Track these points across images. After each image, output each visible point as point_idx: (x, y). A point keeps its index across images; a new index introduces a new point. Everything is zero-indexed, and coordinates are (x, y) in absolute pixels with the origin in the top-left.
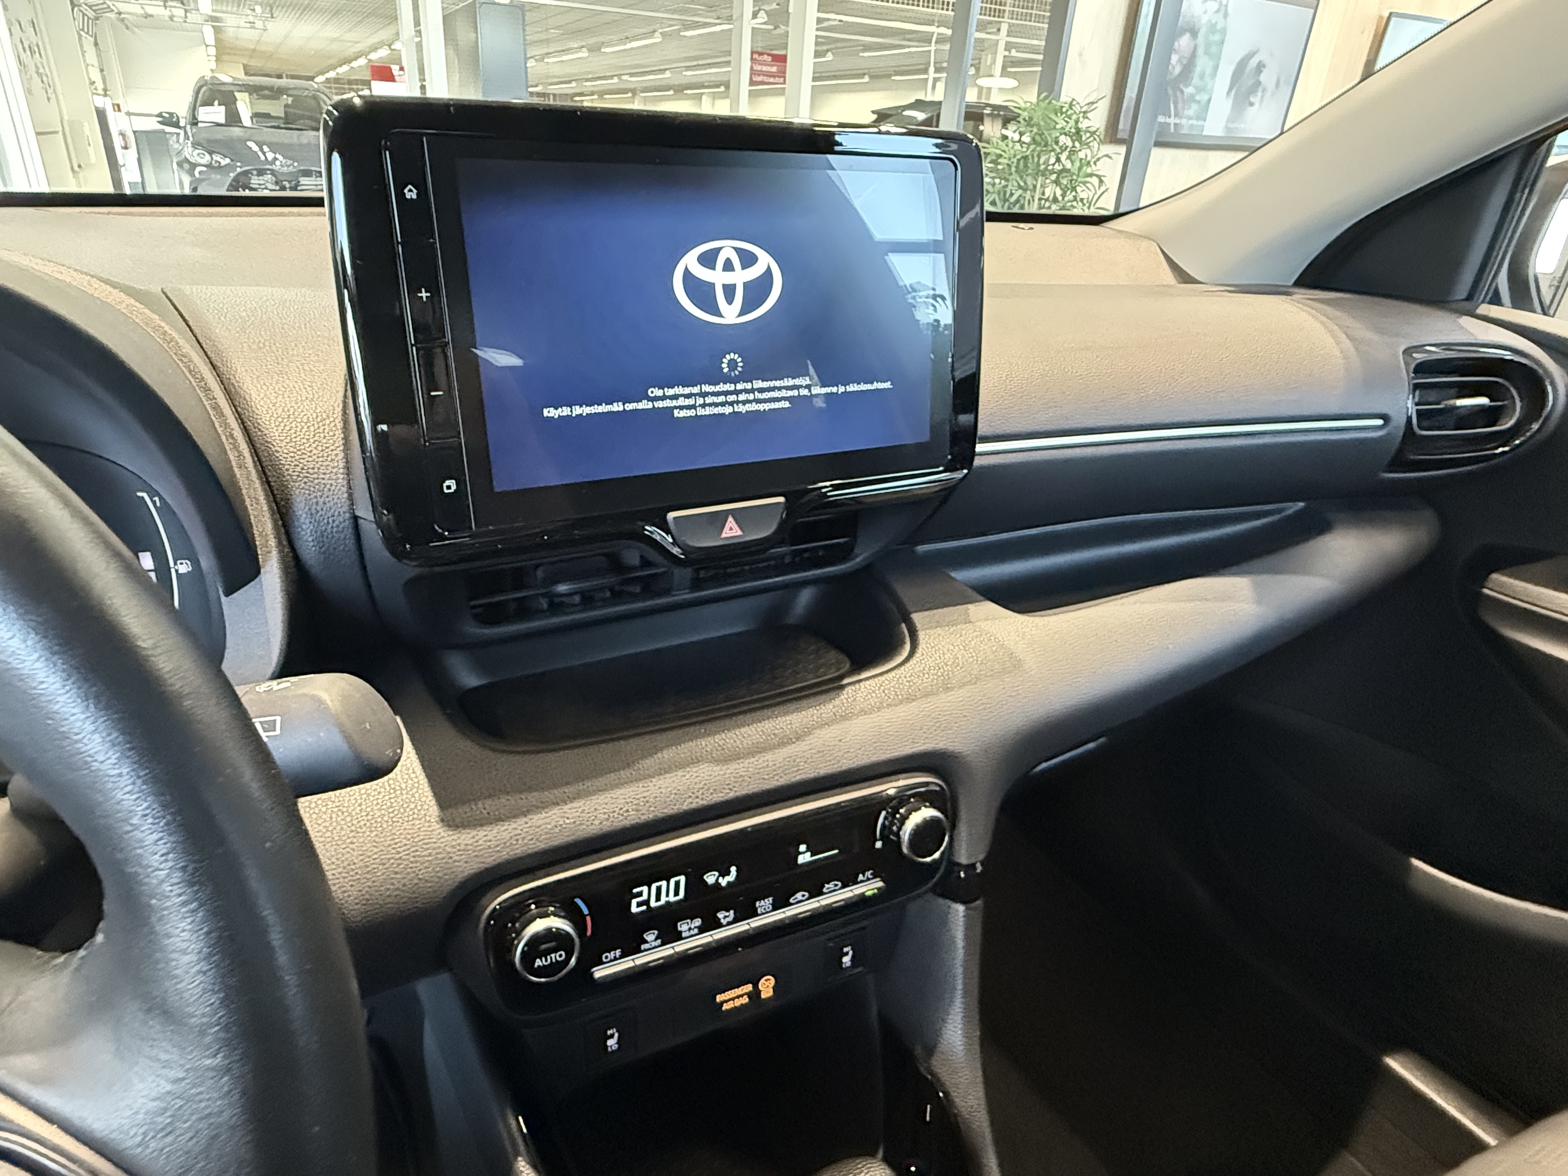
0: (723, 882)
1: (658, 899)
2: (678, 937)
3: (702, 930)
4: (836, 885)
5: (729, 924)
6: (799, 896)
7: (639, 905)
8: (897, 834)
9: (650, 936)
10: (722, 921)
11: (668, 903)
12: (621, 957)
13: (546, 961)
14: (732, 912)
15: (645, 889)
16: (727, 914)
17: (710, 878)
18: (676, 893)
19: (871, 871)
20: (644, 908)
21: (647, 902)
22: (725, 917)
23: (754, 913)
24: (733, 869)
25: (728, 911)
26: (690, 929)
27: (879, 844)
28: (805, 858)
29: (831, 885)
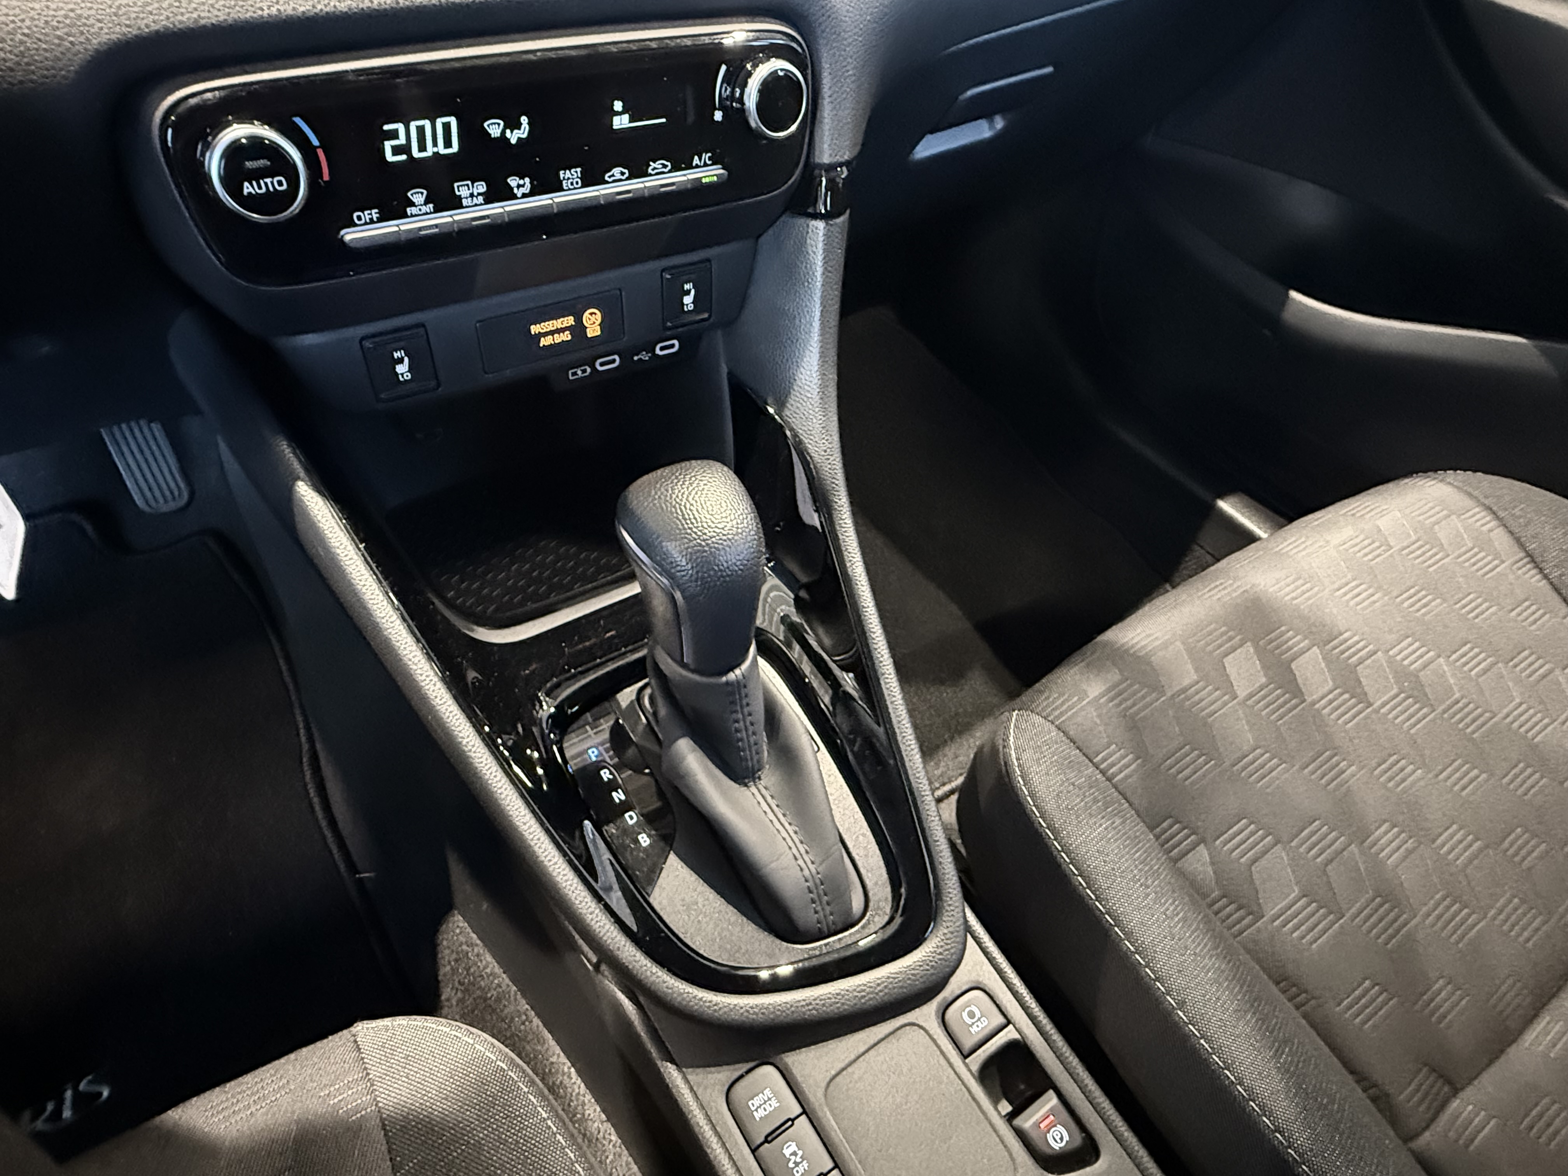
0: (514, 137)
1: (422, 148)
2: (456, 203)
3: (489, 198)
4: (665, 166)
5: (524, 196)
6: (616, 171)
7: (396, 151)
8: (741, 101)
9: (418, 197)
10: (515, 190)
11: (436, 154)
12: (380, 220)
13: (260, 188)
14: (527, 180)
15: (400, 127)
16: (521, 182)
17: (494, 128)
18: (448, 144)
19: (709, 154)
20: (404, 157)
21: (405, 149)
22: (519, 186)
23: (557, 187)
24: (524, 120)
25: (522, 178)
26: (472, 195)
27: (718, 116)
28: (621, 122)
29: (657, 164)
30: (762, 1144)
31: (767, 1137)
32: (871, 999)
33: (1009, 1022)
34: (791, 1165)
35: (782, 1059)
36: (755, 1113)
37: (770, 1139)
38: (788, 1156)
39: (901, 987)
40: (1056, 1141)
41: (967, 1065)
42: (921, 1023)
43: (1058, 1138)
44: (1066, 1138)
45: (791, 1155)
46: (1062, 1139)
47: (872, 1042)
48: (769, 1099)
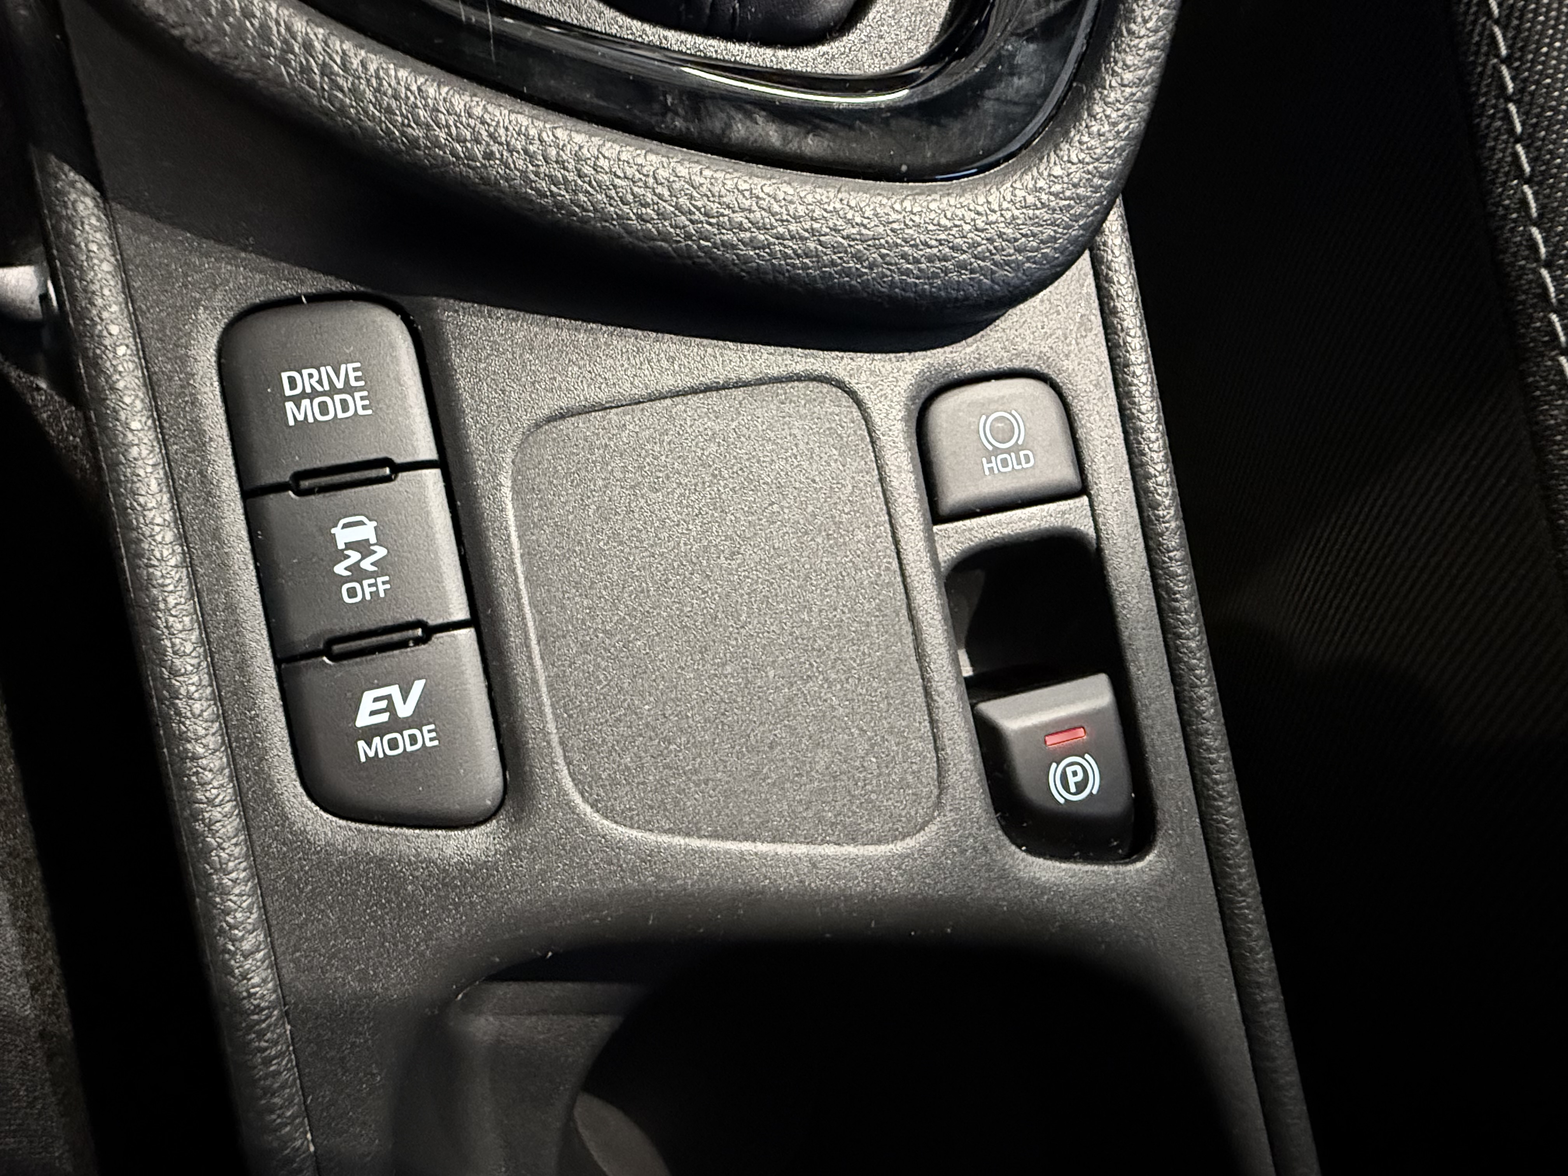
30: (280, 488)
31: (299, 476)
32: (752, 243)
33: (1083, 489)
34: (340, 569)
35: (432, 308)
36: (290, 406)
37: (305, 484)
38: (341, 546)
39: (858, 257)
40: (1067, 789)
41: (930, 540)
42: (864, 394)
43: (1072, 781)
44: (1094, 786)
45: (349, 546)
46: (1081, 786)
47: (708, 378)
48: (348, 389)
